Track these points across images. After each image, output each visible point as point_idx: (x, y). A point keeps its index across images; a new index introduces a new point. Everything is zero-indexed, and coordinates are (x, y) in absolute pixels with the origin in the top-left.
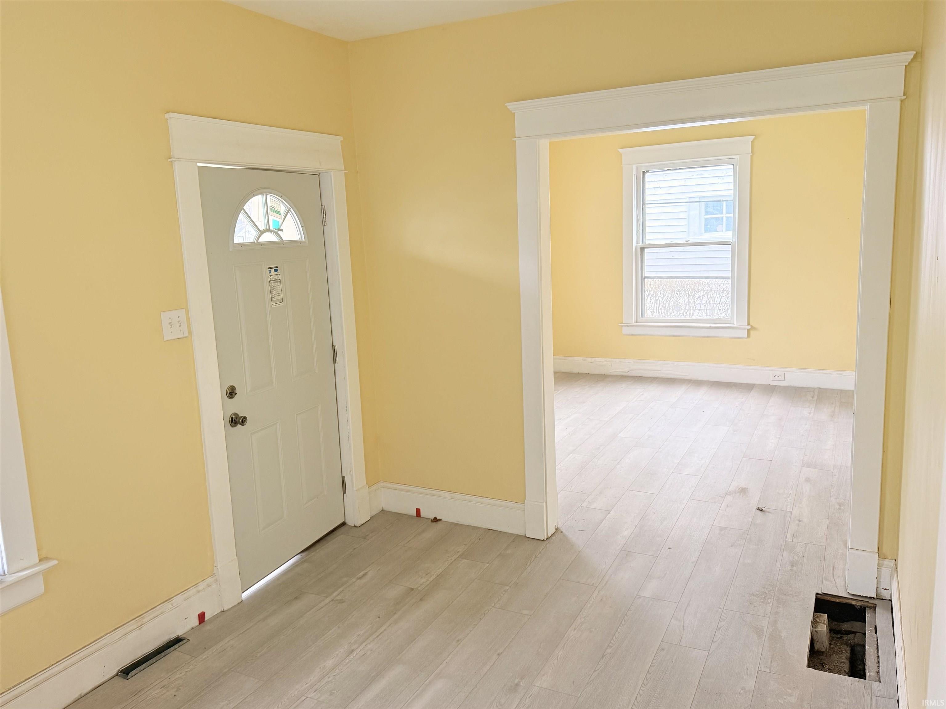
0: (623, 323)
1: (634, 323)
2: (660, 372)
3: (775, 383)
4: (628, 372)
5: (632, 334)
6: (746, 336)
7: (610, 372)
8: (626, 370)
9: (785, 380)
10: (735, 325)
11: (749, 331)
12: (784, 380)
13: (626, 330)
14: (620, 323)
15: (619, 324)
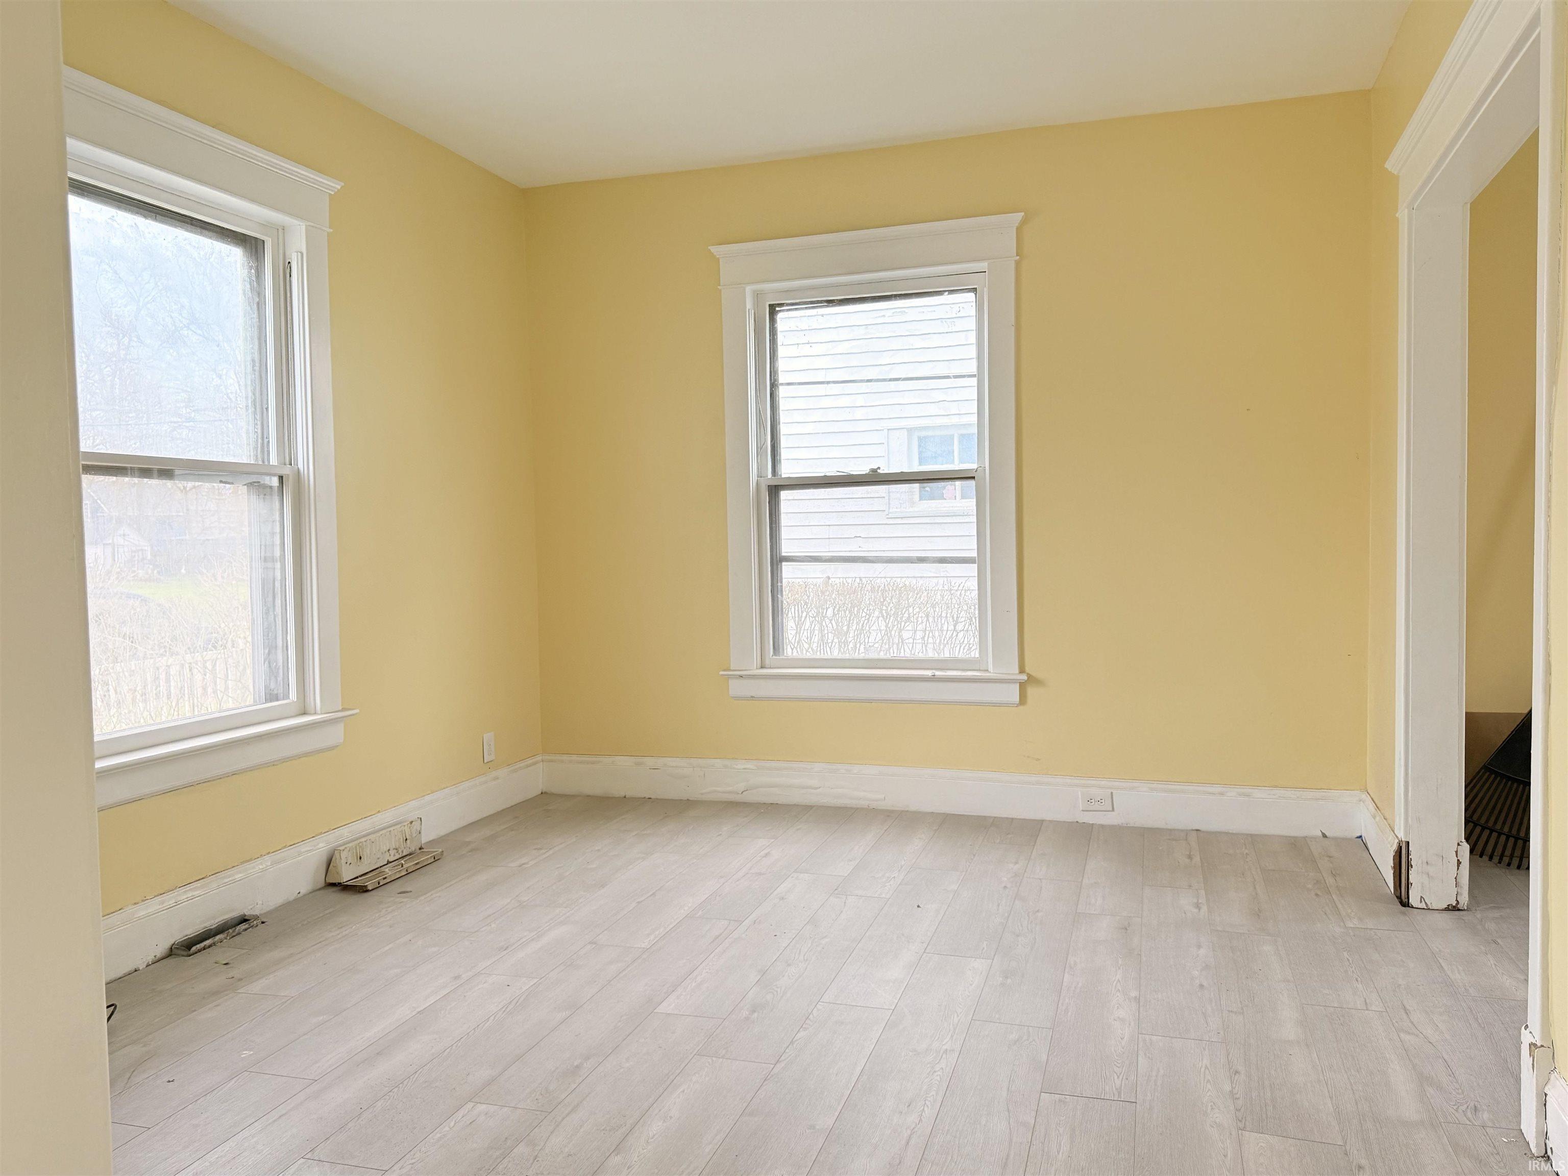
0: (730, 670)
1: (757, 669)
2: (818, 790)
3: (1088, 818)
4: (744, 793)
5: (752, 697)
6: (1016, 698)
7: (702, 794)
8: (741, 786)
9: (1113, 810)
10: (990, 672)
11: (1023, 686)
12: (1111, 809)
13: (737, 688)
14: (724, 670)
15: (722, 673)
